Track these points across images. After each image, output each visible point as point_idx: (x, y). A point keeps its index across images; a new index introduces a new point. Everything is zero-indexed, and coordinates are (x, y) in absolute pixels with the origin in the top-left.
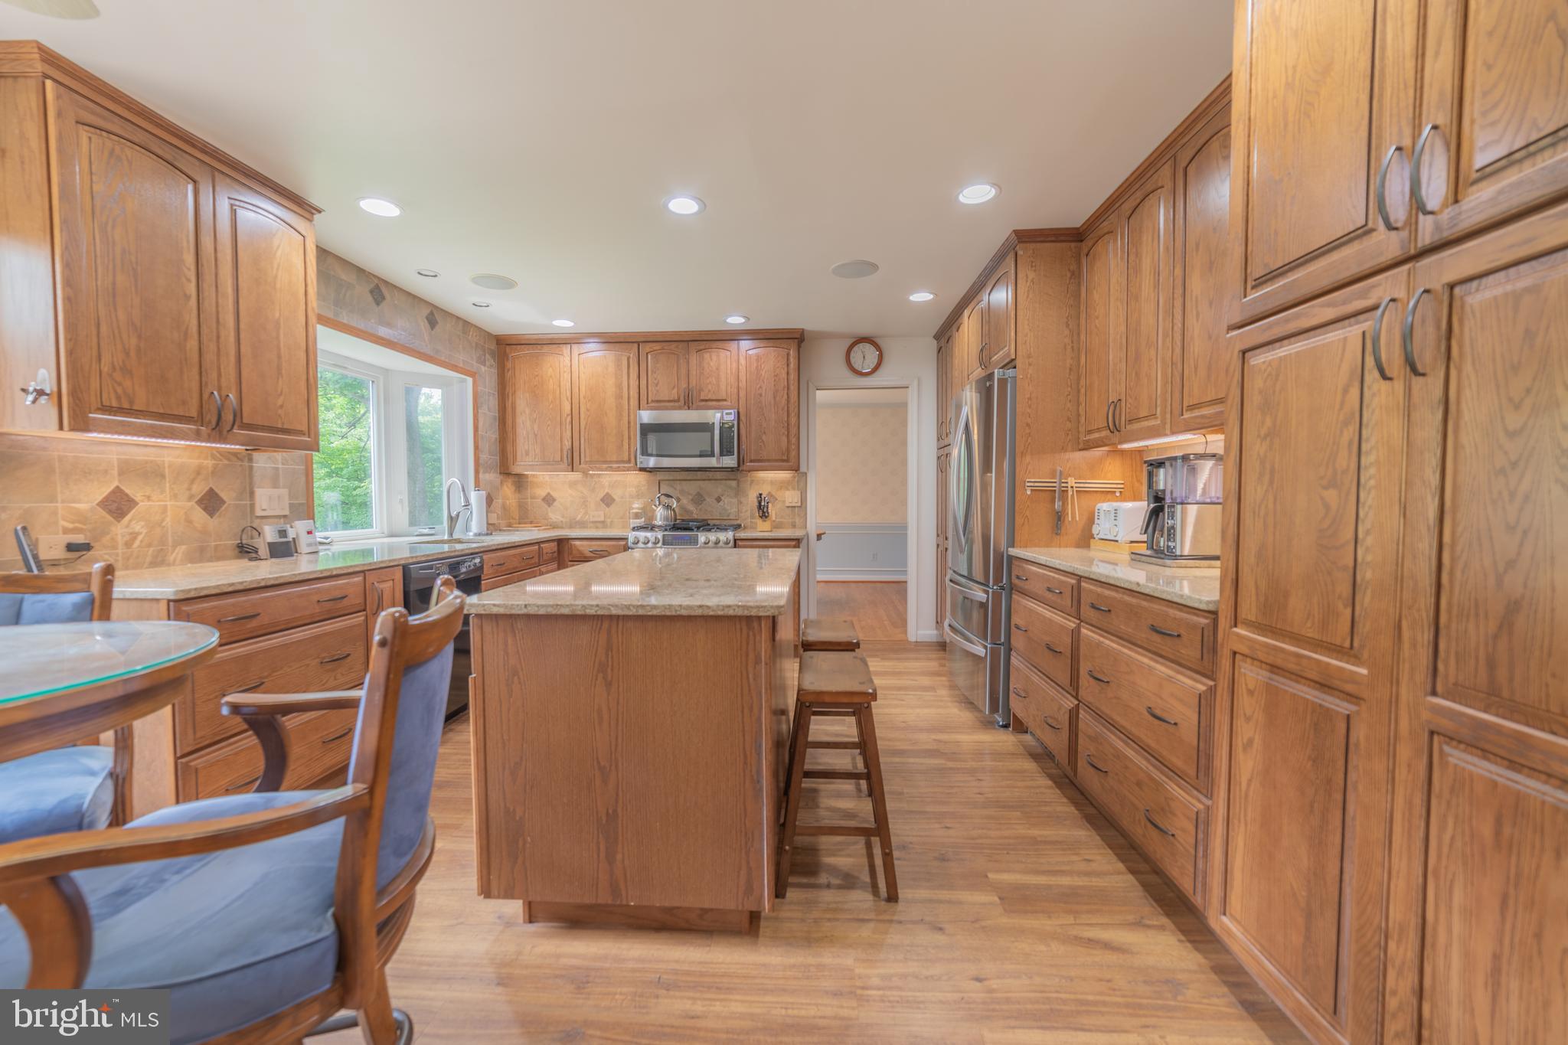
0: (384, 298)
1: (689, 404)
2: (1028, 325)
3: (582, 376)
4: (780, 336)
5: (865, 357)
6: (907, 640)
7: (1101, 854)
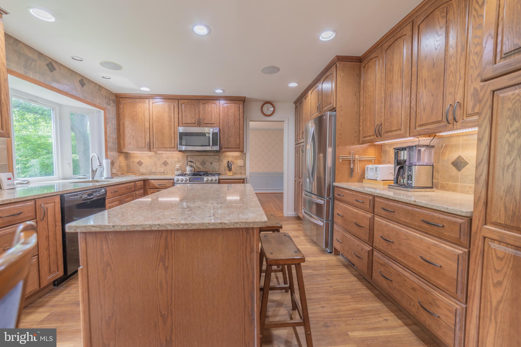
0: (55, 69)
1: (199, 125)
2: (341, 94)
3: (154, 112)
4: (236, 99)
5: (269, 109)
6: (283, 216)
7: (390, 316)
